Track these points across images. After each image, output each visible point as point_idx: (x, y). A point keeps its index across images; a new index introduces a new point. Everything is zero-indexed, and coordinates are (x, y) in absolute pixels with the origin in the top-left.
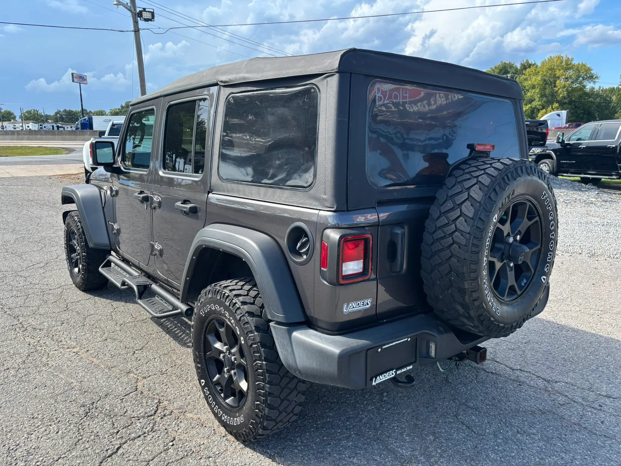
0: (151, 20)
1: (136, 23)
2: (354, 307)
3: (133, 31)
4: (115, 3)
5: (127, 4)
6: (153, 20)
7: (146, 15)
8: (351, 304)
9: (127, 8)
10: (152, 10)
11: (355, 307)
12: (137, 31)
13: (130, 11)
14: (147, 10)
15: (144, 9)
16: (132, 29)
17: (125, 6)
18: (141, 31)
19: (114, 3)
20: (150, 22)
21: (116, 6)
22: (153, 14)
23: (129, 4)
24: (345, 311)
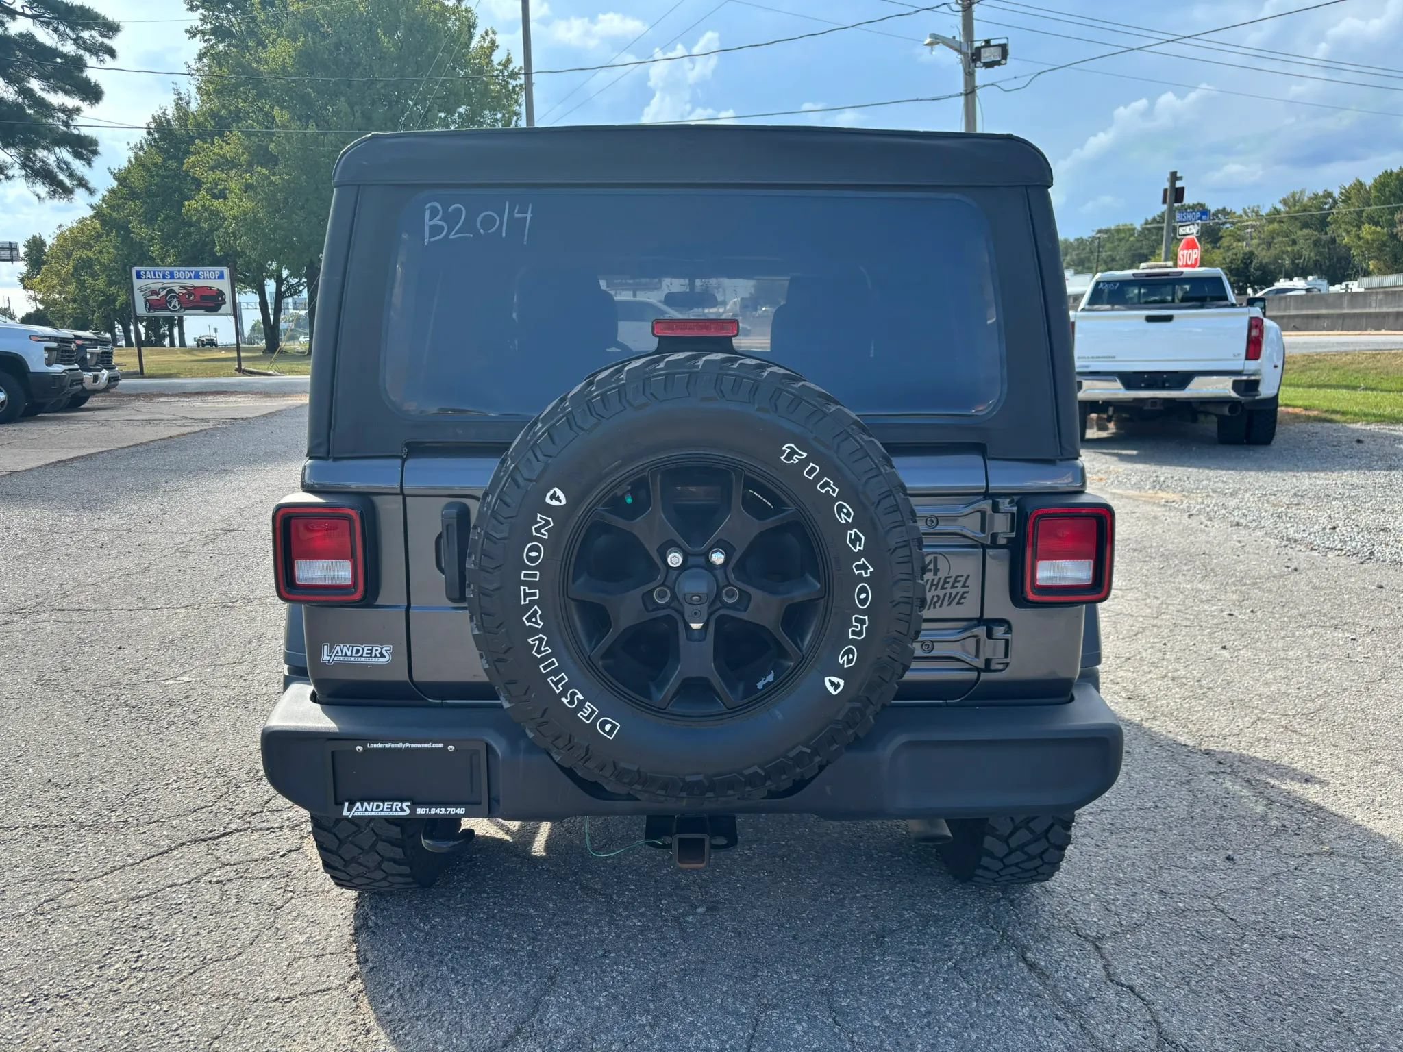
0: (998, 63)
1: (969, 75)
2: (346, 655)
3: (961, 94)
4: (928, 40)
5: (954, 37)
6: (1003, 62)
7: (987, 55)
8: (338, 648)
9: (952, 47)
10: (1003, 41)
11: (349, 654)
12: (970, 92)
13: (959, 51)
14: (993, 43)
15: (987, 42)
16: (961, 89)
17: (950, 43)
18: (978, 92)
19: (926, 42)
20: (996, 67)
21: (929, 48)
22: (1004, 49)
23: (958, 39)
24: (326, 657)
